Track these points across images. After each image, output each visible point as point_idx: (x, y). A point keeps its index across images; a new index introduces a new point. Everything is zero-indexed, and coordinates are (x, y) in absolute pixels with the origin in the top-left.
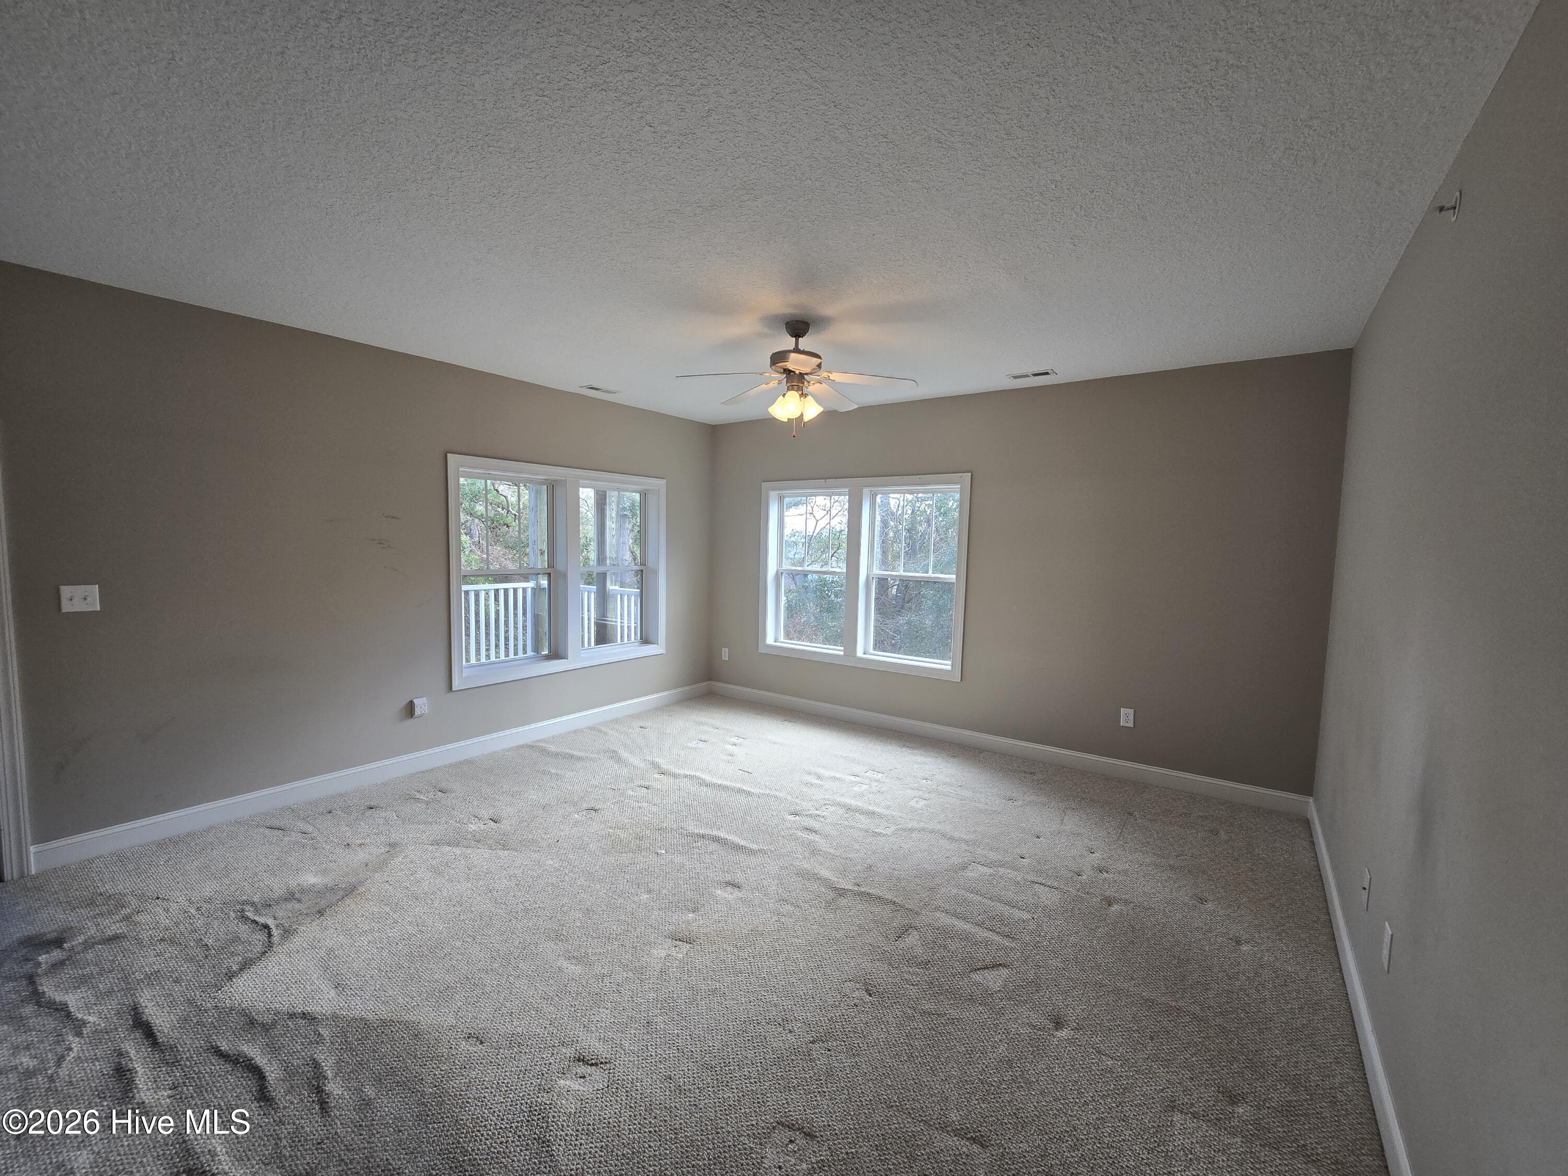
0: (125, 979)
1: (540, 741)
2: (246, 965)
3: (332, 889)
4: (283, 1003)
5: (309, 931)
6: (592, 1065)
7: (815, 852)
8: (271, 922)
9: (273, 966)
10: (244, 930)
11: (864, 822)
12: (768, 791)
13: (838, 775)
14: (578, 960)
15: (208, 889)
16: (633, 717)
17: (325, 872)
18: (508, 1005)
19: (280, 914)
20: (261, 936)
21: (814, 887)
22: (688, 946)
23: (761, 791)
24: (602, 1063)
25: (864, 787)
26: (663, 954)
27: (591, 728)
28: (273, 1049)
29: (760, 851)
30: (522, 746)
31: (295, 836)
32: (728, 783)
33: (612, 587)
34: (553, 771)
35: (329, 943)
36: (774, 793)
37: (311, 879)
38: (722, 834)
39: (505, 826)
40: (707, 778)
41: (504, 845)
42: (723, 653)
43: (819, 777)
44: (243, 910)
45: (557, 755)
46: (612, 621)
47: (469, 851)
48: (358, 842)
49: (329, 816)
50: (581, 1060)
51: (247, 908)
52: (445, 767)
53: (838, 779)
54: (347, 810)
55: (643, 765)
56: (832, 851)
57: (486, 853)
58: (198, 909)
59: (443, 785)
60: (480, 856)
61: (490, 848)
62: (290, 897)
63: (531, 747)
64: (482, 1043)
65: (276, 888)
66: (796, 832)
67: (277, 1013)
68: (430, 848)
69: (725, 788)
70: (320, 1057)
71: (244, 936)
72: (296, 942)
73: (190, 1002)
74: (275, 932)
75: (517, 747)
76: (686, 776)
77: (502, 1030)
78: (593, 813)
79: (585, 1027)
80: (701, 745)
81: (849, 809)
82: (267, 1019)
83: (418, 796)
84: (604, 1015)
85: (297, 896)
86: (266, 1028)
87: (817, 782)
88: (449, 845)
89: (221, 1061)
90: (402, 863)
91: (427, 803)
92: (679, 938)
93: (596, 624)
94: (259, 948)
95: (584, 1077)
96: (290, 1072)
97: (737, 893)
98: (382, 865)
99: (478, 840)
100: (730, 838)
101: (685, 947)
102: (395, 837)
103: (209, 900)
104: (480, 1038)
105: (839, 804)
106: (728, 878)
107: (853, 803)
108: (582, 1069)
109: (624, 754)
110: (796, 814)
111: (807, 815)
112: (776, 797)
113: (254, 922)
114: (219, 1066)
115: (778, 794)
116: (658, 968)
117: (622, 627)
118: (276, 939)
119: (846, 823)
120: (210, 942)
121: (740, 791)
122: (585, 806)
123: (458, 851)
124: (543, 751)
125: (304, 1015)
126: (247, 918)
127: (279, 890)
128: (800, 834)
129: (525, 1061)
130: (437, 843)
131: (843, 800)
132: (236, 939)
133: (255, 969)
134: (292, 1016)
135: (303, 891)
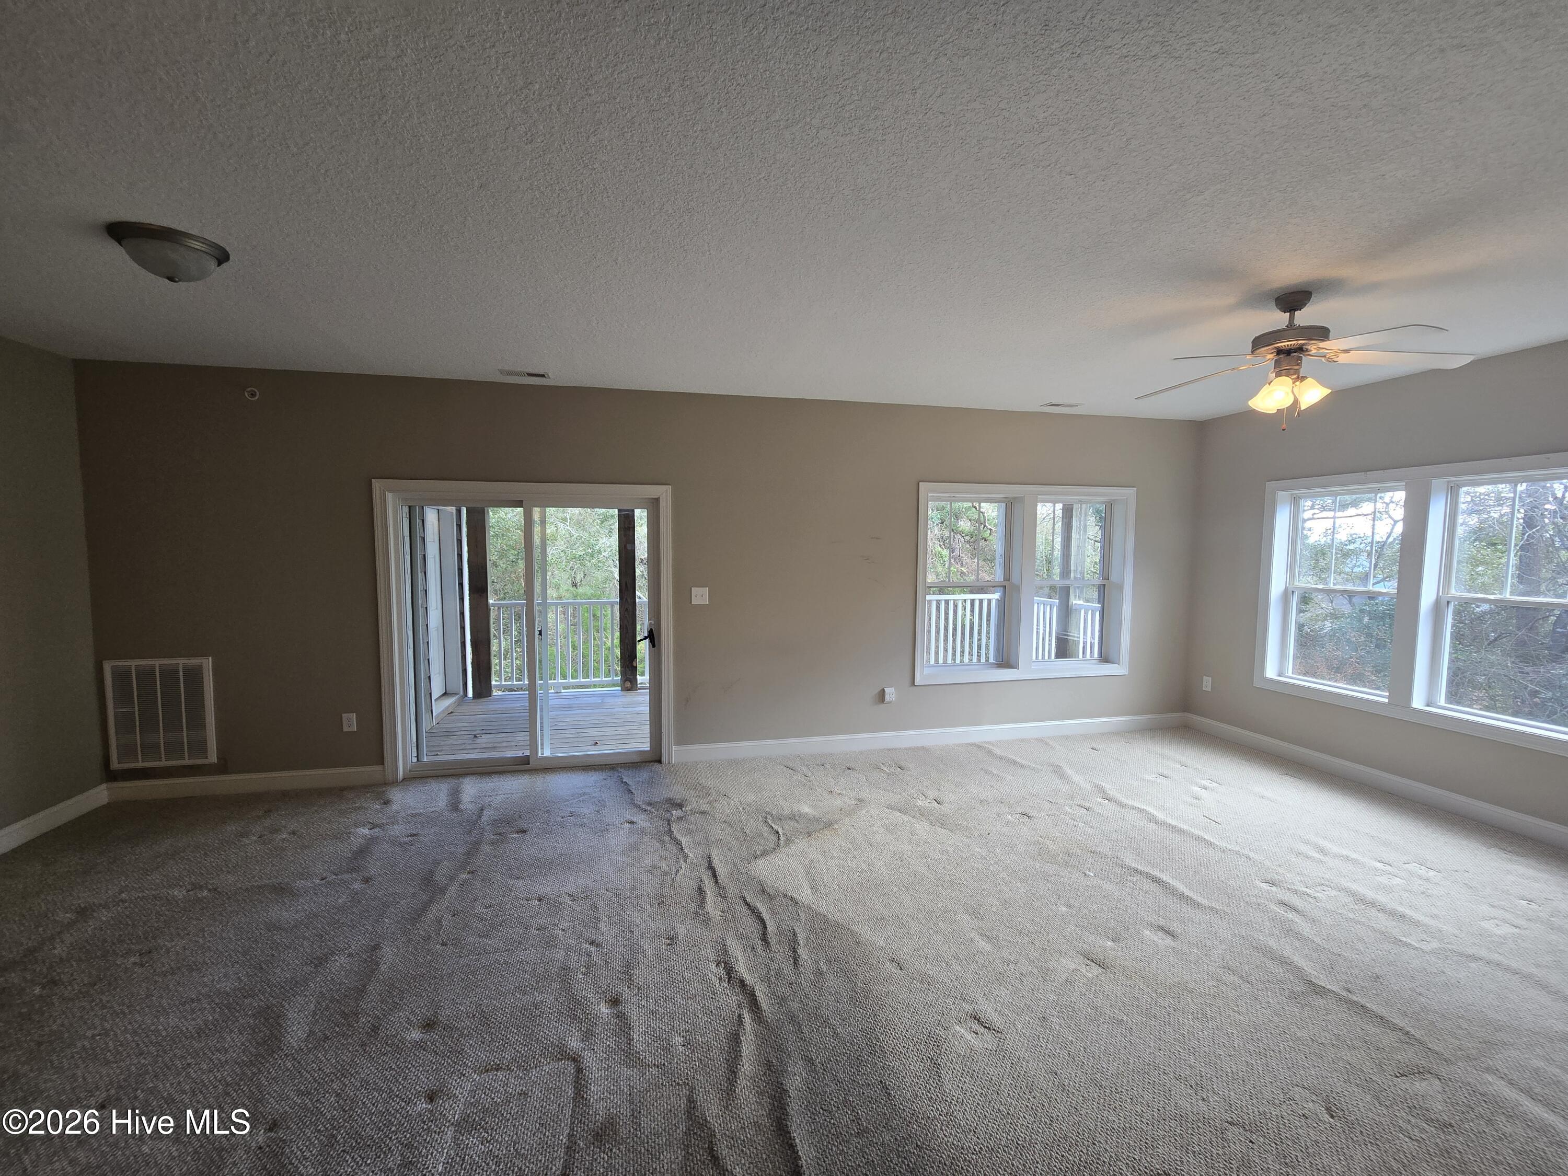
0: (707, 838)
1: (988, 743)
2: (764, 853)
3: (817, 820)
4: (781, 886)
5: (801, 844)
6: (985, 1027)
7: (1290, 932)
8: (780, 830)
9: (778, 860)
10: (765, 830)
11: (1383, 922)
12: (1237, 848)
13: (1354, 856)
14: (989, 939)
15: (750, 797)
16: (1086, 737)
17: (814, 807)
18: (925, 950)
19: (786, 827)
20: (774, 838)
21: (1279, 971)
22: (1100, 970)
23: (1228, 846)
24: (994, 1030)
25: (1397, 881)
26: (1073, 966)
27: (1040, 740)
28: (773, 913)
29: (1212, 909)
30: (971, 745)
31: (799, 777)
32: (1185, 827)
33: (1075, 601)
34: (995, 772)
35: (812, 857)
36: (1246, 852)
37: (806, 809)
38: (1165, 877)
39: (945, 808)
40: (1160, 816)
41: (942, 824)
42: (1204, 683)
43: (1322, 850)
44: (766, 818)
45: (1001, 758)
46: (1074, 637)
47: (915, 821)
48: (839, 792)
49: (822, 768)
50: (976, 1018)
51: (768, 816)
52: (906, 749)
53: (1354, 862)
54: (834, 766)
55: (1087, 786)
56: (1318, 940)
57: (927, 826)
58: (744, 809)
59: (902, 764)
60: (922, 828)
61: (931, 823)
62: (793, 817)
63: (979, 747)
64: (901, 969)
65: (785, 808)
66: (1267, 903)
67: (777, 891)
68: (886, 810)
69: (1181, 831)
70: (798, 930)
71: (765, 835)
72: (793, 848)
73: (735, 865)
74: (782, 838)
75: (967, 744)
76: (1133, 808)
77: (917, 966)
78: (1026, 819)
79: (985, 995)
80: (1161, 779)
81: (1362, 900)
82: (772, 892)
83: (882, 767)
84: (1003, 993)
85: (797, 818)
86: (771, 898)
87: (1317, 855)
88: (900, 810)
89: (746, 907)
90: (865, 816)
91: (889, 775)
92: (1090, 959)
93: (1058, 639)
94: (772, 846)
95: (977, 1034)
96: (780, 932)
97: (1169, 941)
98: (851, 813)
99: (923, 814)
100: (1174, 884)
101: (1096, 970)
102: (864, 795)
103: (749, 805)
104: (900, 965)
105: (1346, 891)
106: (1162, 922)
107: (1370, 894)
108: (976, 1026)
109: (1069, 772)
110: (1273, 883)
111: (1289, 889)
112: (1248, 858)
113: (771, 826)
114: (745, 910)
115: (1252, 855)
116: (1064, 977)
117: (1085, 643)
118: (782, 842)
119: (1351, 915)
120: (748, 832)
121: (1198, 838)
122: (1019, 810)
123: (906, 818)
124: (990, 752)
125: (792, 899)
126: (768, 823)
127: (787, 812)
128: (1273, 907)
129: (930, 998)
130: (890, 807)
131: (1354, 887)
132: (761, 835)
133: (768, 857)
134: (785, 896)
135: (800, 815)
